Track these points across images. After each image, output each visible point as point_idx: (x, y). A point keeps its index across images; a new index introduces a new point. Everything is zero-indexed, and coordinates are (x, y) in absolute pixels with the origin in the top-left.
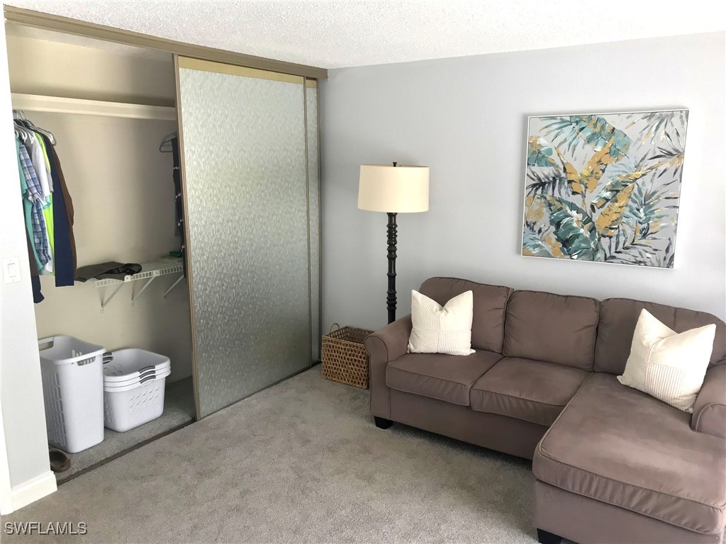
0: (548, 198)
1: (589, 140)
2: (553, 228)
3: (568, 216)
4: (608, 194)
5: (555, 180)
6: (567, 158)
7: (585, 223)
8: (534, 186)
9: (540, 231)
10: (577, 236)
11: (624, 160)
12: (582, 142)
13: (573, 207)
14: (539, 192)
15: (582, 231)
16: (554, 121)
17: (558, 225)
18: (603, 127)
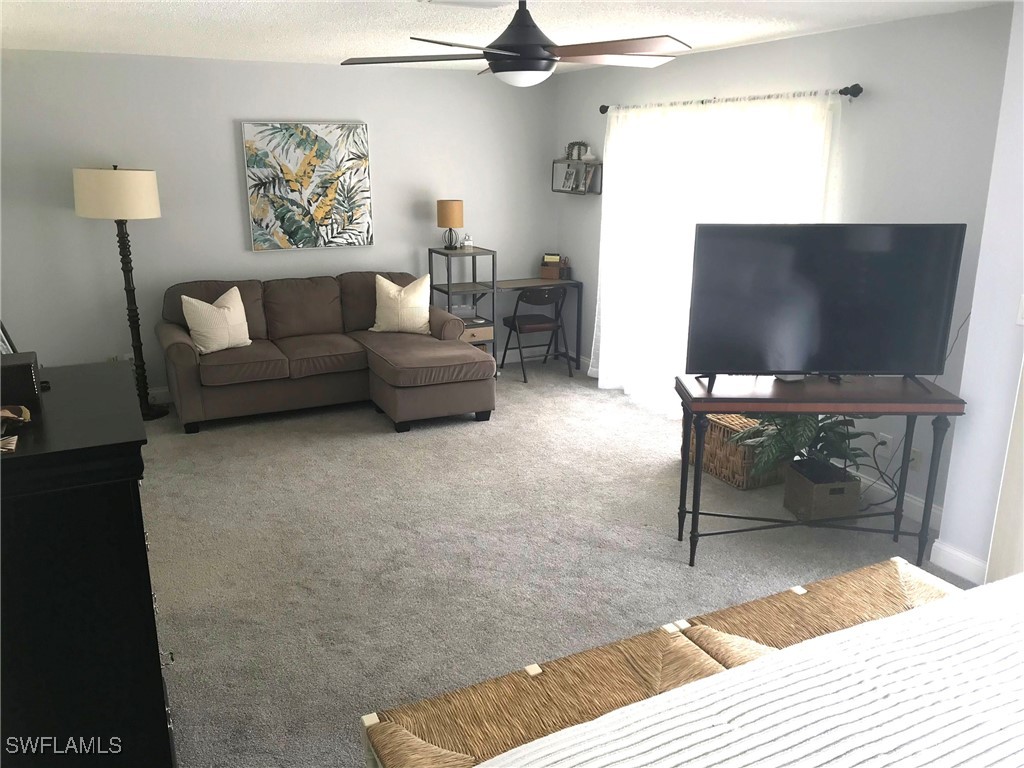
0: (271, 197)
1: (298, 145)
2: (279, 223)
3: (290, 211)
4: (319, 190)
5: (275, 180)
6: (283, 160)
7: (305, 216)
8: (256, 186)
9: (267, 226)
10: (300, 227)
11: (327, 162)
12: (293, 147)
13: (293, 202)
14: (262, 191)
15: (303, 223)
16: (265, 128)
17: (282, 220)
18: (308, 134)
